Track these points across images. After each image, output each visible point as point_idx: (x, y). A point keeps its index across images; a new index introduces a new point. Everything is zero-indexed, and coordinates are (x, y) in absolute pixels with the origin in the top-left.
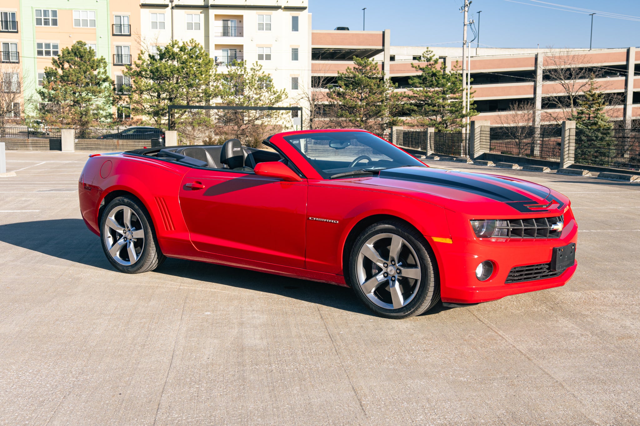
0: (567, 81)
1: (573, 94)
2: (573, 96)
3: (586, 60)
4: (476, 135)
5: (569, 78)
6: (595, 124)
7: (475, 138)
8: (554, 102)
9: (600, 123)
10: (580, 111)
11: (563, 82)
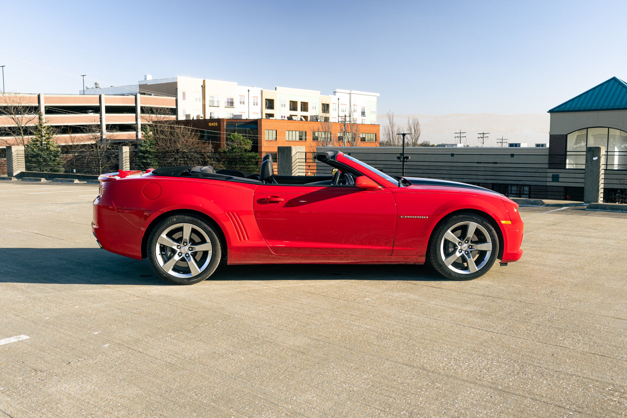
0: (17, 116)
1: (23, 125)
2: (22, 127)
3: (30, 101)
4: (13, 158)
5: (18, 114)
6: (48, 149)
7: (13, 160)
8: (9, 132)
9: (52, 148)
10: (36, 140)
11: (13, 116)
